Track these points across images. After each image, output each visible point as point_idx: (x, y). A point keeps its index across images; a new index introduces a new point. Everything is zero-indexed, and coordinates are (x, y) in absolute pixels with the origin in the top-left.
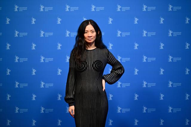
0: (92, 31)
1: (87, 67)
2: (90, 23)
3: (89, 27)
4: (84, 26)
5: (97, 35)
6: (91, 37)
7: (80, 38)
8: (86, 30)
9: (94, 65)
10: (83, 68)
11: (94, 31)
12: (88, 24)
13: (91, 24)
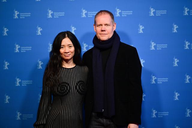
0: (70, 45)
1: (70, 89)
2: (66, 35)
3: (66, 41)
4: (60, 40)
5: (76, 50)
6: (69, 52)
7: (55, 54)
8: (62, 45)
9: (78, 86)
10: (66, 91)
11: (72, 45)
12: (64, 37)
13: (68, 37)
